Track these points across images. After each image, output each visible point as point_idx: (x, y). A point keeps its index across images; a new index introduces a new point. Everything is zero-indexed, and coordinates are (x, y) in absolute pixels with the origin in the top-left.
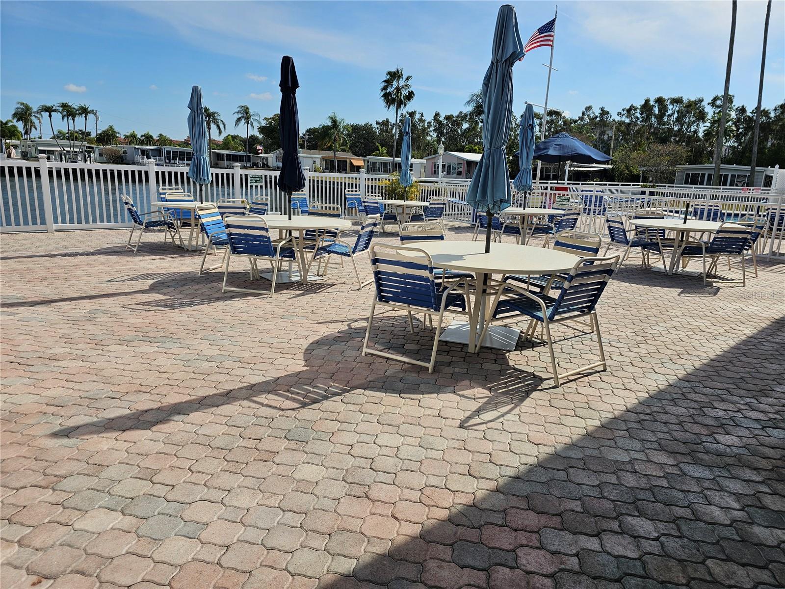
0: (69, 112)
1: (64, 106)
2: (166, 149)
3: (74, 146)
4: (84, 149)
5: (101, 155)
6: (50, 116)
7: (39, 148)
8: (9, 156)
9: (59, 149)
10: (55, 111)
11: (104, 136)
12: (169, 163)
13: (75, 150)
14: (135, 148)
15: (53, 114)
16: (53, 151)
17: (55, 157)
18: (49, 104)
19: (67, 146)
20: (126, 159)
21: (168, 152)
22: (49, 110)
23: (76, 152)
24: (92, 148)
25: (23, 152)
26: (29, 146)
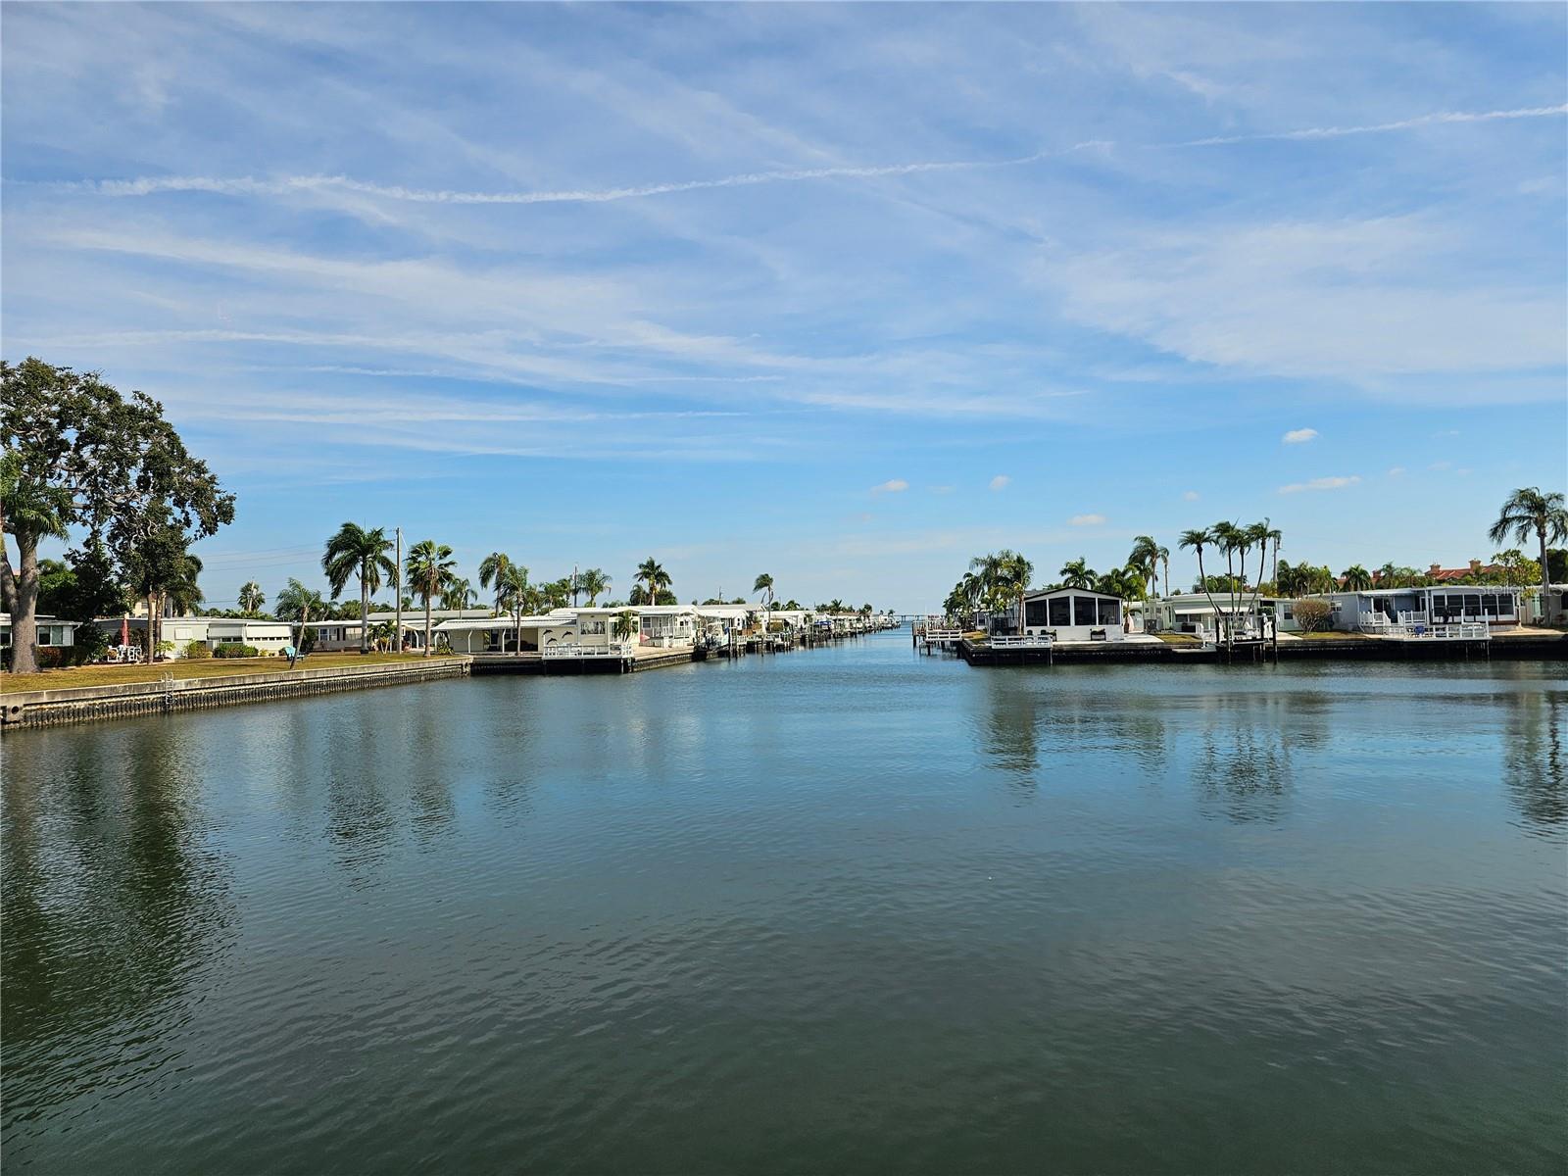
0: (1232, 538)
1: (1224, 529)
2: (1433, 594)
3: (1240, 603)
4: (1257, 606)
5: (1288, 616)
6: (1200, 550)
7: (1177, 612)
8: (1126, 630)
9: (1211, 610)
10: (1206, 540)
11: (1295, 578)
12: (1445, 622)
13: (1243, 609)
14: (1361, 596)
15: (1204, 545)
16: (1199, 615)
17: (1206, 627)
18: (1200, 530)
19: (1225, 604)
20: (1338, 621)
21: (1439, 599)
22: (1196, 539)
23: (1242, 614)
24: (1272, 603)
25: (1149, 621)
26: (1159, 610)
